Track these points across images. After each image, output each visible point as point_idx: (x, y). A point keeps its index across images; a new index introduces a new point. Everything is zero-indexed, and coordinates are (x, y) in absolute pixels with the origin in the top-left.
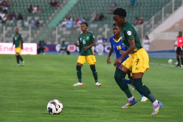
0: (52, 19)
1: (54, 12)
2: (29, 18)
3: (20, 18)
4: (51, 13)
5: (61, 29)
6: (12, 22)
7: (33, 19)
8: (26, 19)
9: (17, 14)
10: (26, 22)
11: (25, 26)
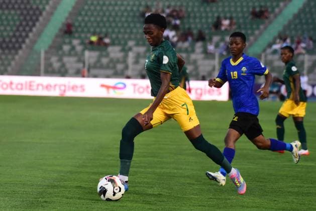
0: (256, 40)
1: (258, 28)
2: (216, 39)
3: (201, 37)
4: (253, 29)
5: (270, 57)
6: (186, 44)
7: (222, 40)
8: (211, 40)
9: (195, 32)
10: (211, 44)
11: (208, 51)
